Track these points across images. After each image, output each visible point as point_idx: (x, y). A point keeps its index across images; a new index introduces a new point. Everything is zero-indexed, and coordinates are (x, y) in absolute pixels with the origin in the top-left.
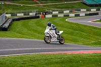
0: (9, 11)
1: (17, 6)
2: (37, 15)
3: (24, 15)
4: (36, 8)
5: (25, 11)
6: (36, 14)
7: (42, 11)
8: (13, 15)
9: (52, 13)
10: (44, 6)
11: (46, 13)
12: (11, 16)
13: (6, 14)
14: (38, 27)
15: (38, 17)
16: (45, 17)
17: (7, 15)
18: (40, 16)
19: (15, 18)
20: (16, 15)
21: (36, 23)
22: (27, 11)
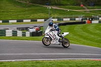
0: (56, 16)
1: (64, 11)
2: (84, 21)
3: (70, 20)
4: (83, 14)
5: (71, 16)
6: (82, 20)
7: (88, 17)
8: (59, 19)
9: (98, 19)
10: (91, 12)
11: (92, 19)
12: (58, 20)
13: (53, 18)
14: (84, 33)
15: (85, 23)
16: (91, 23)
17: (54, 20)
18: (87, 21)
19: (62, 22)
20: (63, 20)
21: (82, 29)
22: (73, 16)
